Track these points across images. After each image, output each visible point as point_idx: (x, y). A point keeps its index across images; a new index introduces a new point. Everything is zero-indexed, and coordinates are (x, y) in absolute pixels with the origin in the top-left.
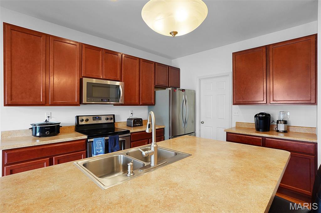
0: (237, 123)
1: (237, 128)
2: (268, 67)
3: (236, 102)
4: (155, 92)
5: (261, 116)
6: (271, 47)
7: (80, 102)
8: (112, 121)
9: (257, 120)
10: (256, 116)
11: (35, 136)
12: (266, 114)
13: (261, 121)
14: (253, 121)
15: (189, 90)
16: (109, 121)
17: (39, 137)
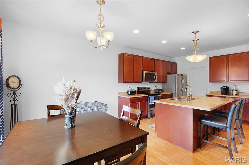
0: (211, 91)
1: (210, 93)
2: (228, 65)
3: (210, 81)
4: (167, 76)
5: (224, 87)
6: (229, 56)
7: (142, 81)
8: (149, 90)
9: (222, 90)
10: (221, 88)
11: (129, 94)
12: (226, 87)
13: (224, 90)
14: (220, 90)
15: (184, 75)
16: (148, 90)
17: (130, 95)
